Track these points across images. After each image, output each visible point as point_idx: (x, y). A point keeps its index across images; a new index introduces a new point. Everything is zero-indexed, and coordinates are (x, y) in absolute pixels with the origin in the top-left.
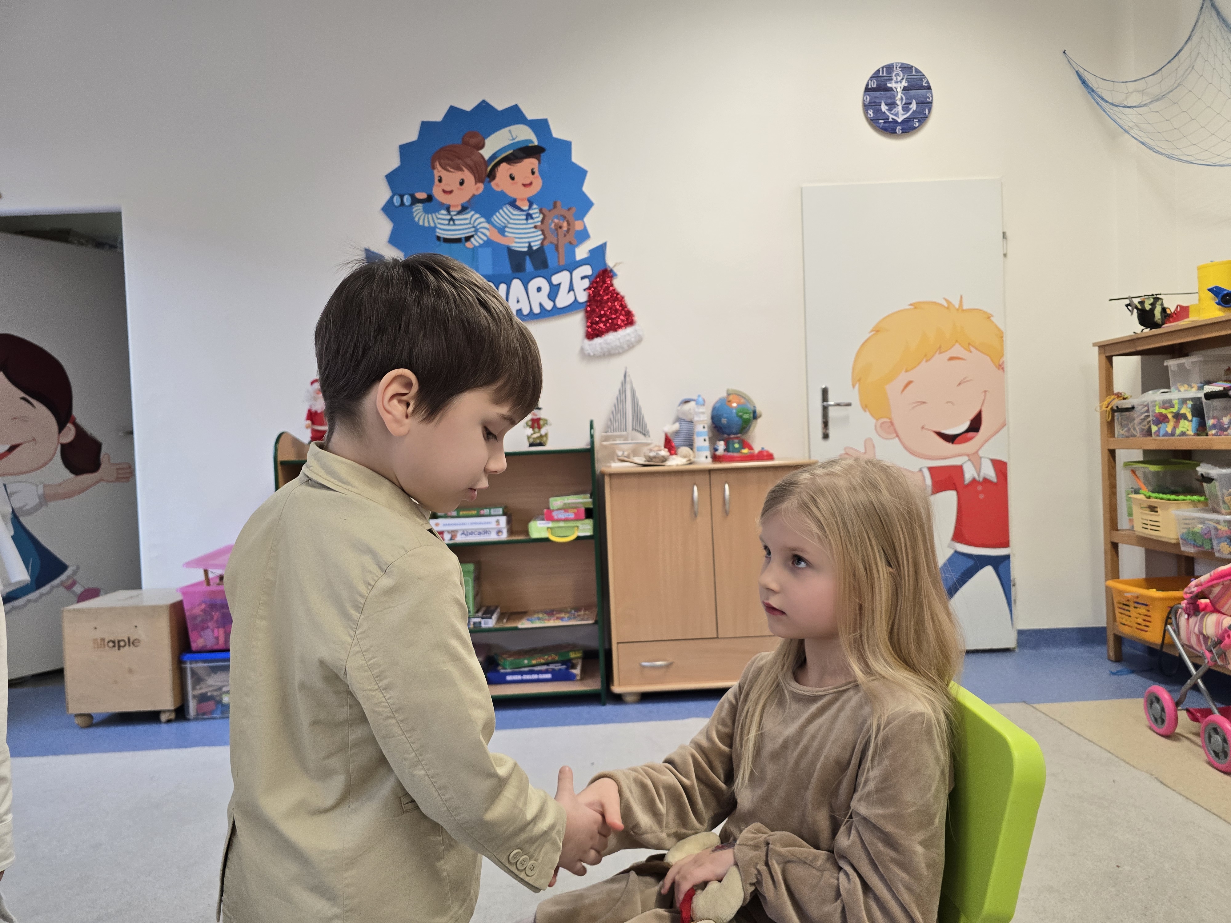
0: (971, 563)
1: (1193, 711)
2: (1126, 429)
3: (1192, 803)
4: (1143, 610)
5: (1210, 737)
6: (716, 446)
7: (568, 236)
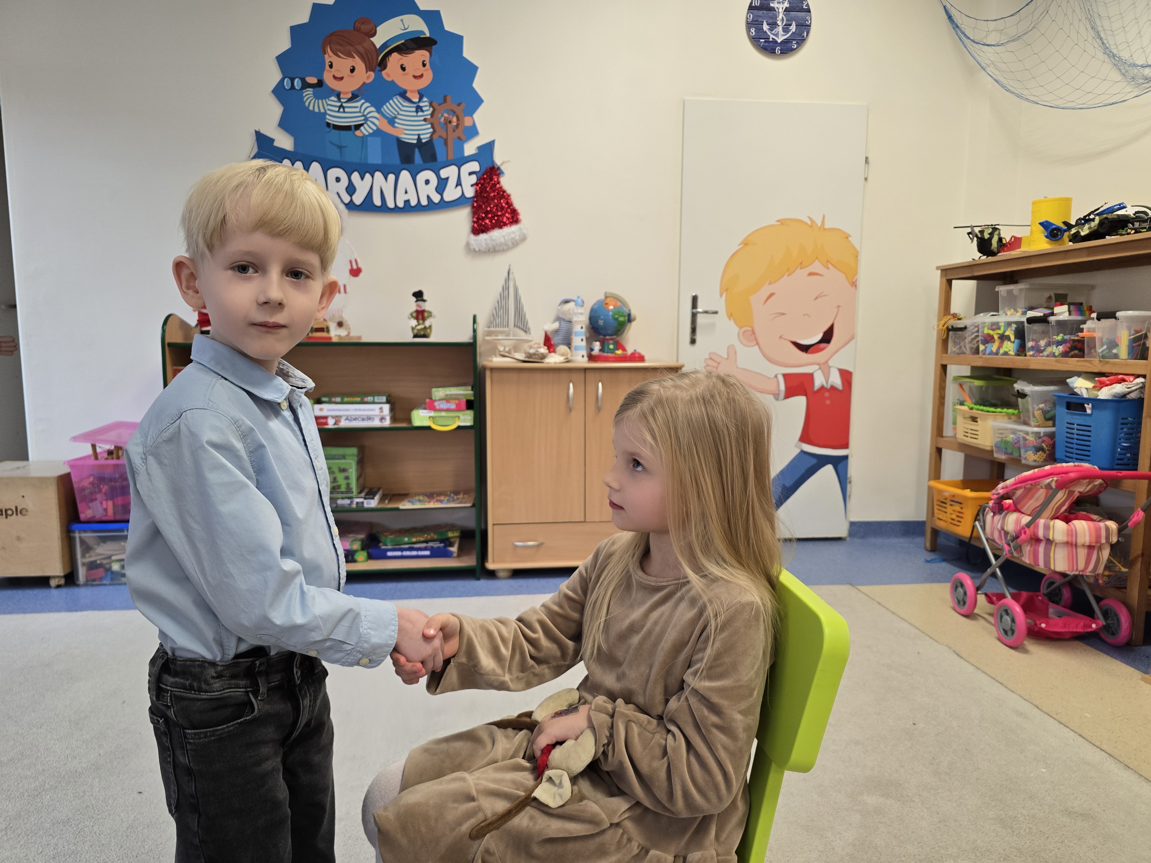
0: (814, 461)
1: (990, 595)
2: (958, 347)
3: (981, 672)
4: (957, 508)
5: (1001, 617)
6: (592, 347)
7: (457, 131)
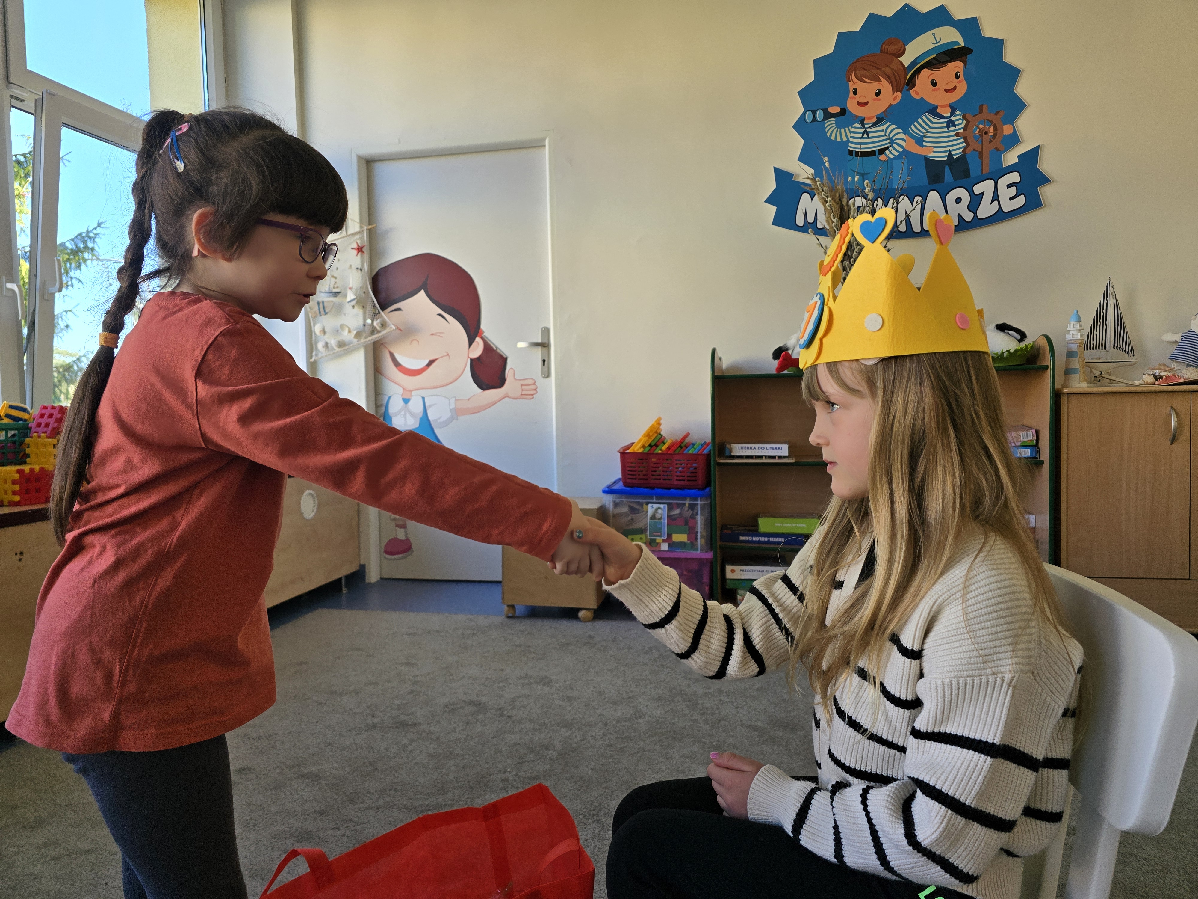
7: (994, 142)
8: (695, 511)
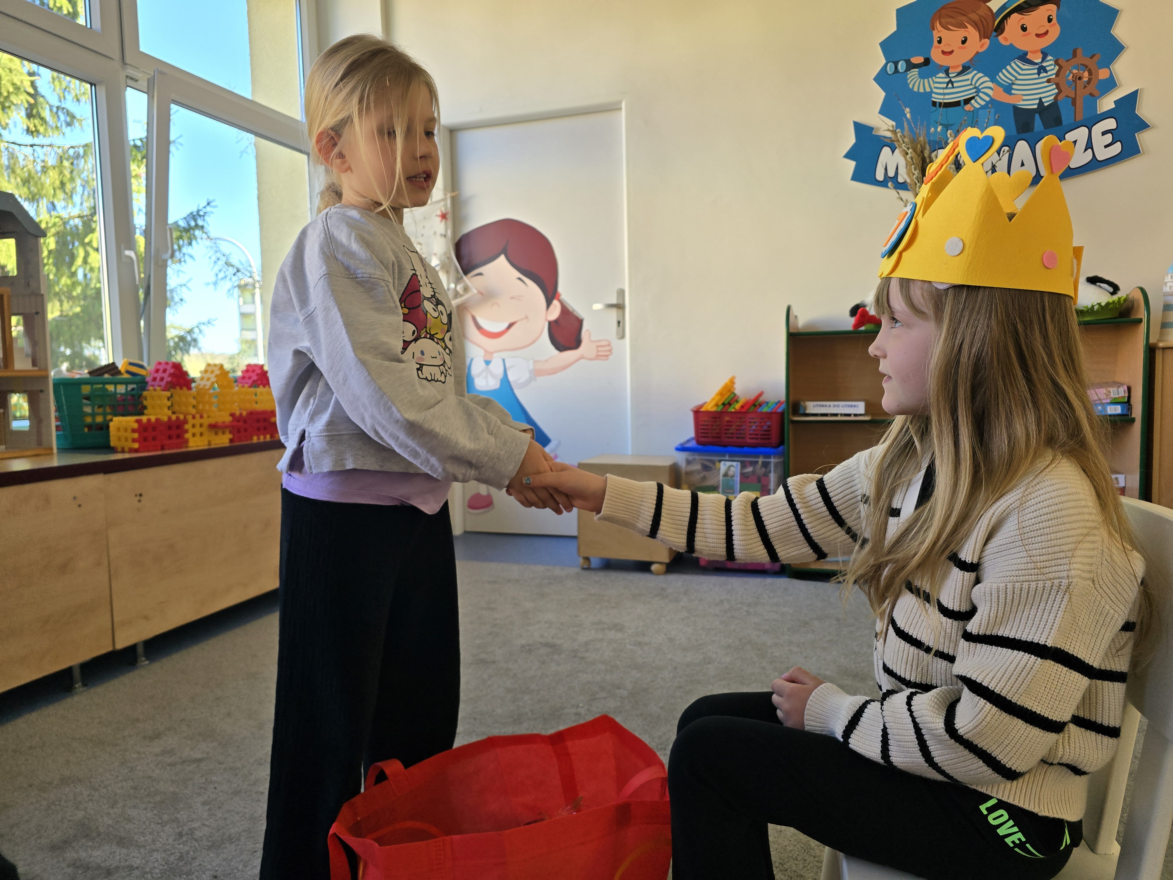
7: (1089, 87)
8: (768, 469)
